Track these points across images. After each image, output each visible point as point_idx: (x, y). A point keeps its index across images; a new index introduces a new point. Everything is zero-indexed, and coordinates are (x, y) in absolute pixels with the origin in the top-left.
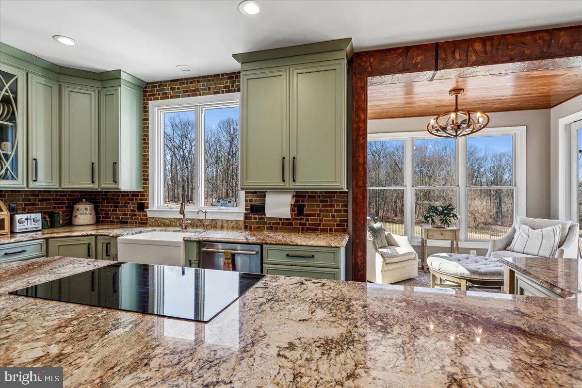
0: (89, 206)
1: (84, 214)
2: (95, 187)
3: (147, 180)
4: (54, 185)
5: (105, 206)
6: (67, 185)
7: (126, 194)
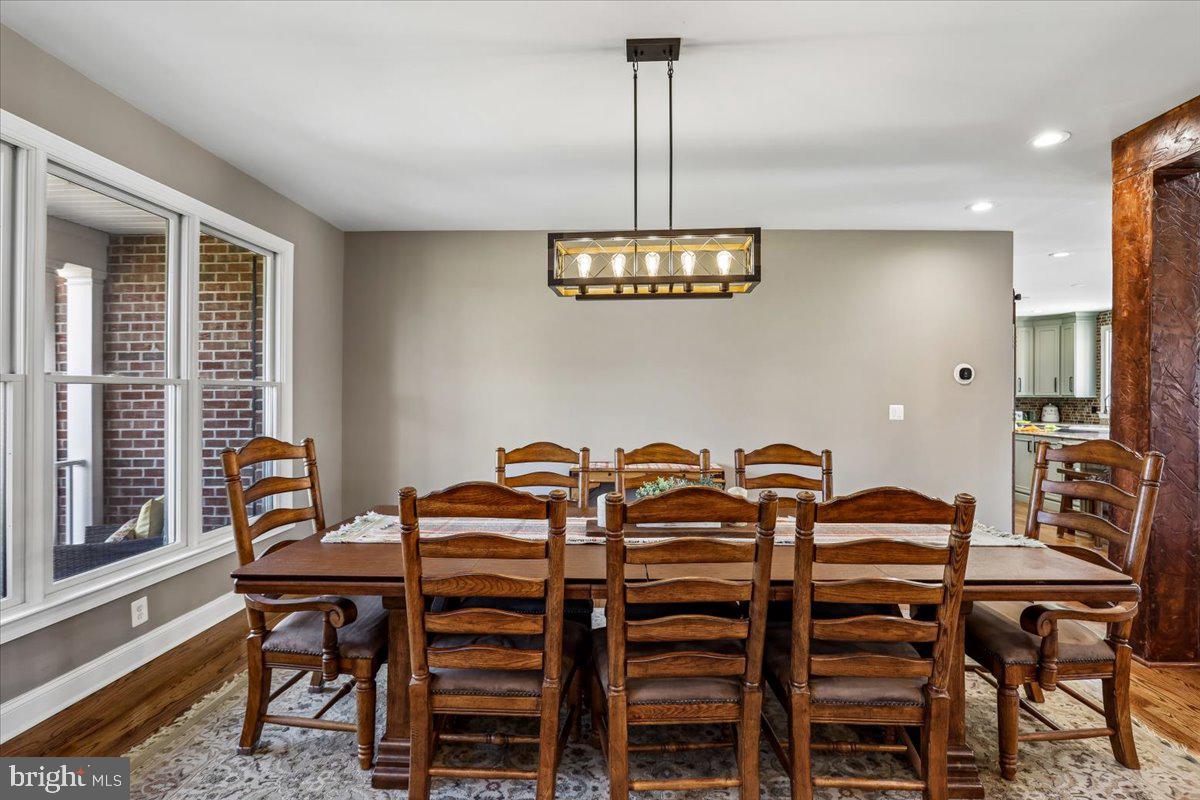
0: (1055, 409)
1: (1050, 413)
2: (1057, 395)
3: (1099, 388)
4: (1030, 394)
5: (1067, 409)
6: (1039, 394)
7: (1082, 400)
